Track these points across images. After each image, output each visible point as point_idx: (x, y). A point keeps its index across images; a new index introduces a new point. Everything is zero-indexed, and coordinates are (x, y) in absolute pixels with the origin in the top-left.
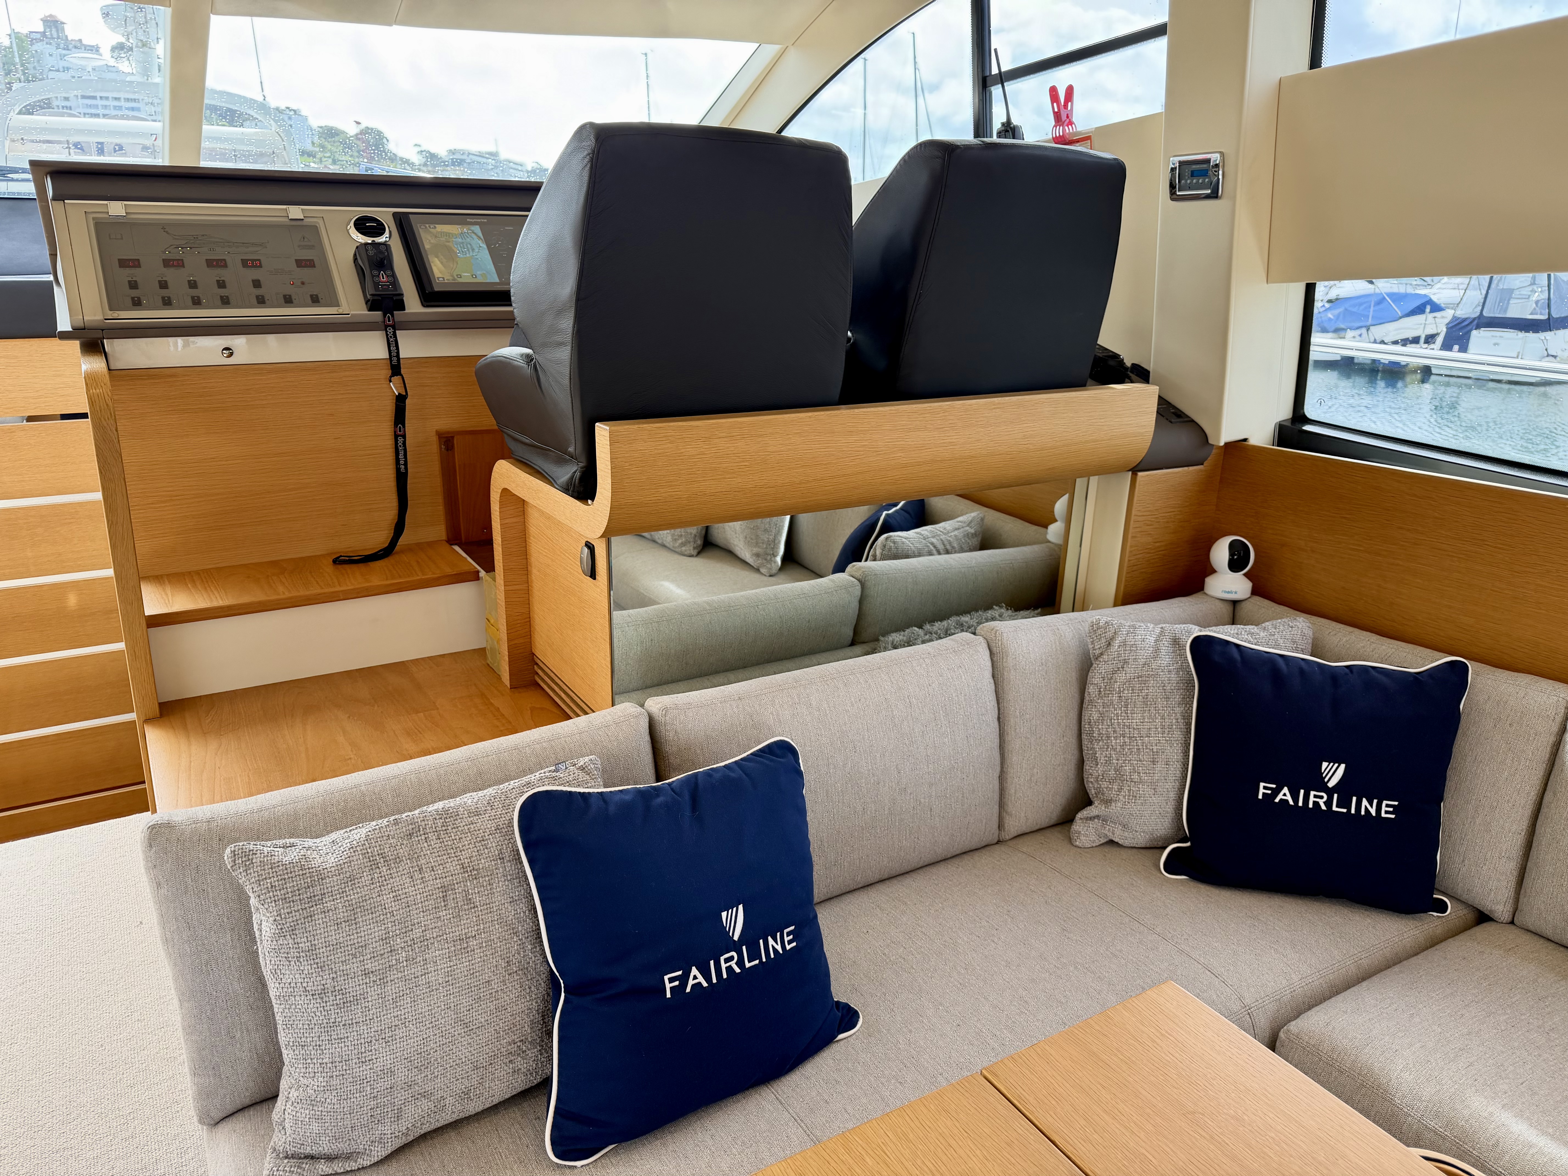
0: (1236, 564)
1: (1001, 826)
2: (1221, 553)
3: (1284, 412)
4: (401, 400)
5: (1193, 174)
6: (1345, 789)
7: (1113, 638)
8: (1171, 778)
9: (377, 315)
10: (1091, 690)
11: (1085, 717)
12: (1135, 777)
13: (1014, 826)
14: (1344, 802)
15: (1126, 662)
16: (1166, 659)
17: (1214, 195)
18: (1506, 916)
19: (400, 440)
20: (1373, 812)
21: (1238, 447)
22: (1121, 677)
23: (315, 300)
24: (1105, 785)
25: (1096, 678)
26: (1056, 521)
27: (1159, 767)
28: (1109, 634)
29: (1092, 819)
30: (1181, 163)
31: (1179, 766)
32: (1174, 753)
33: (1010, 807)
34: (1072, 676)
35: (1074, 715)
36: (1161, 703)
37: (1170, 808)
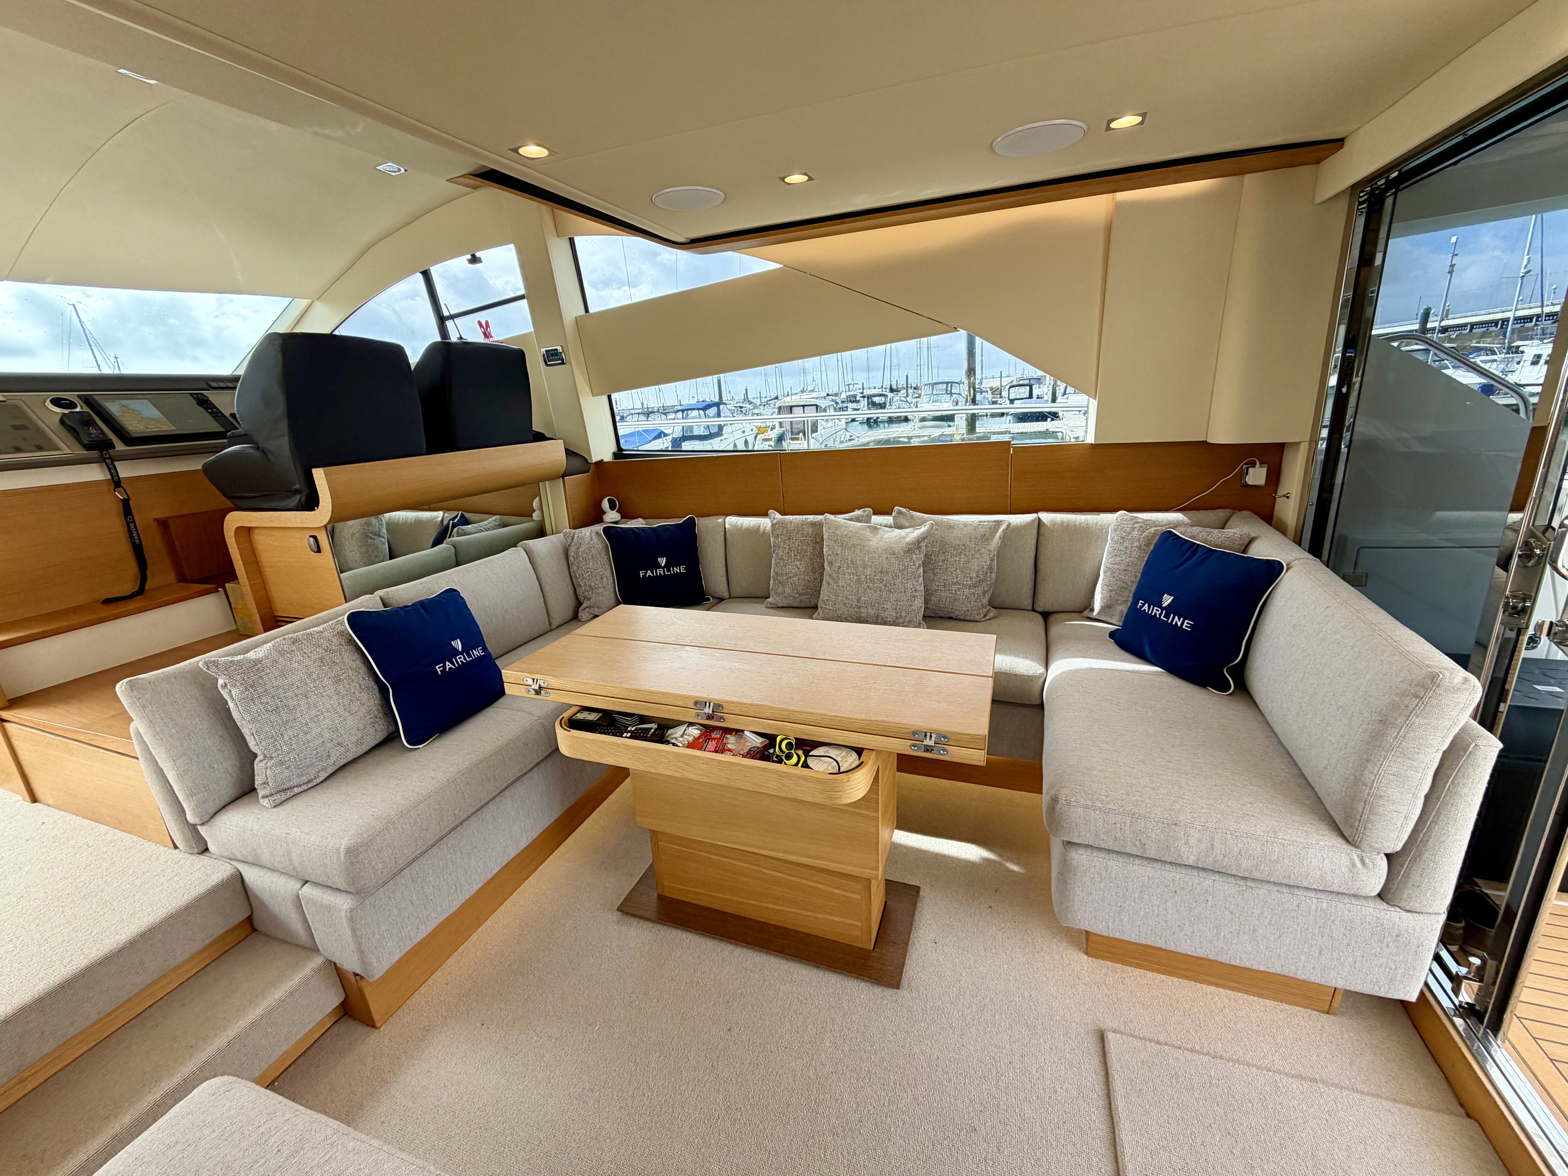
0: (612, 508)
1: (550, 624)
2: (605, 504)
3: (613, 448)
4: (126, 503)
5: (552, 355)
6: (668, 566)
7: (574, 536)
8: (610, 583)
9: (94, 454)
10: (571, 559)
11: (572, 570)
12: (597, 586)
13: (555, 623)
14: (669, 570)
15: (581, 544)
16: (595, 540)
17: (563, 363)
18: (728, 596)
19: (132, 526)
20: (678, 571)
21: (600, 463)
22: (581, 550)
23: (40, 448)
24: (586, 593)
25: (572, 554)
26: (535, 511)
27: (605, 580)
28: (572, 535)
29: (585, 609)
30: (547, 351)
31: (611, 578)
32: (608, 573)
33: (552, 615)
34: (563, 556)
35: (567, 572)
36: (598, 556)
37: (613, 595)
